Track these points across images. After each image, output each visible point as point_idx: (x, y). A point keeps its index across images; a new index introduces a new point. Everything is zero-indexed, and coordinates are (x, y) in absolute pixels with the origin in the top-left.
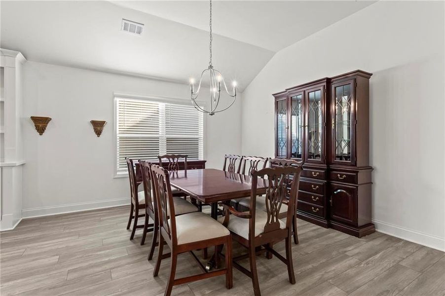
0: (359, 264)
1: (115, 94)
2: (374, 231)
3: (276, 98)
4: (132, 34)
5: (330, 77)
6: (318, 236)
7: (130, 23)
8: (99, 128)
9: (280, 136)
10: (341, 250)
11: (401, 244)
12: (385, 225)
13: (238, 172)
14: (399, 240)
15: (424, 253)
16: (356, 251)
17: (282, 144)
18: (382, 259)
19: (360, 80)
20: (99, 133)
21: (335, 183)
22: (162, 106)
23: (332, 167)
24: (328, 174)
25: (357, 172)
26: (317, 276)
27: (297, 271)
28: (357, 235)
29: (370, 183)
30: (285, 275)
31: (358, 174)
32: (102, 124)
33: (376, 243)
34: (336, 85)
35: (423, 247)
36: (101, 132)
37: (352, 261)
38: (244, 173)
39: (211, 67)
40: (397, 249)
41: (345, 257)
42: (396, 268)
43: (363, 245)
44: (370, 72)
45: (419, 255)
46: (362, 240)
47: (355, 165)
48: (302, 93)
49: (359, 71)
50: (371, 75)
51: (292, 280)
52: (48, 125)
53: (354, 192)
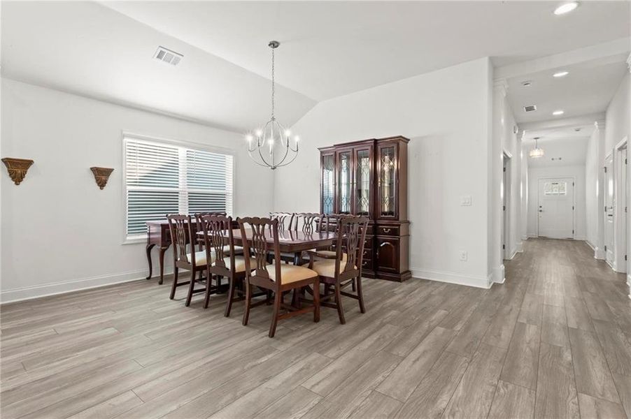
0: (405, 297)
1: (124, 133)
2: (411, 277)
3: (322, 153)
4: (165, 63)
5: (377, 138)
6: (369, 285)
7: (167, 52)
8: (104, 178)
9: (326, 194)
10: (390, 291)
11: (430, 283)
12: (418, 271)
13: (290, 229)
14: (428, 281)
15: (445, 286)
16: (401, 290)
17: (328, 201)
18: (419, 293)
19: (401, 143)
20: (102, 184)
21: (381, 237)
22: (182, 152)
23: (380, 222)
24: (375, 229)
25: (399, 225)
26: (378, 307)
27: (366, 305)
28: (399, 280)
29: (408, 235)
30: (358, 308)
31: (401, 227)
32: (108, 172)
33: (414, 284)
34: (382, 147)
35: (445, 283)
36: (106, 183)
37: (400, 296)
38: (296, 229)
39: (273, 119)
40: (428, 286)
41: (393, 295)
42: (429, 296)
43: (405, 286)
44: (408, 138)
45: (442, 288)
46: (403, 284)
47: (398, 219)
48: (351, 150)
49: (401, 137)
50: (409, 140)
51: (362, 311)
52: (28, 170)
53: (396, 243)
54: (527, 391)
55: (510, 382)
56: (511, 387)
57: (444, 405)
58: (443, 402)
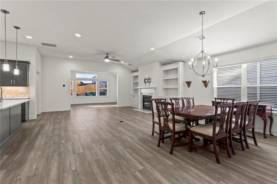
54: (90, 160)
55: (95, 160)
56: (94, 159)
57: (103, 146)
58: (103, 147)
